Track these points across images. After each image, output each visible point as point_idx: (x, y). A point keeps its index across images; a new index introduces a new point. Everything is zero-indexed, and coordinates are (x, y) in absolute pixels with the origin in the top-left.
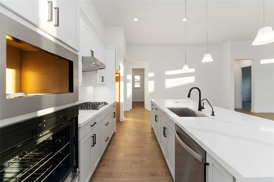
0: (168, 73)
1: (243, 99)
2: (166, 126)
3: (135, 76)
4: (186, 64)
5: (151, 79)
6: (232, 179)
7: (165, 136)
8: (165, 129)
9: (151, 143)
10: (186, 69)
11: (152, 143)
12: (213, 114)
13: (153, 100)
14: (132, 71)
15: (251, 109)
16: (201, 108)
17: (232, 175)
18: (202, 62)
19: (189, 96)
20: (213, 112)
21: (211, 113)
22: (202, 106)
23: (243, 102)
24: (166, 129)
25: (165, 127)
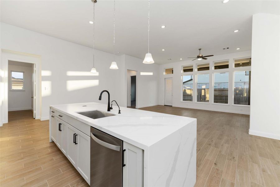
0: (70, 73)
1: (131, 99)
2: (77, 132)
3: (12, 72)
4: (94, 67)
5: (45, 78)
6: (141, 151)
7: (76, 144)
8: (75, 136)
9: (52, 159)
10: (94, 72)
11: (54, 158)
12: (119, 113)
13: (53, 106)
14: (9, 64)
15: (135, 106)
16: (109, 109)
17: (141, 149)
18: (110, 68)
19: (100, 99)
20: (120, 111)
21: (118, 112)
22: (111, 107)
23: (131, 101)
24: (77, 135)
25: (76, 134)
